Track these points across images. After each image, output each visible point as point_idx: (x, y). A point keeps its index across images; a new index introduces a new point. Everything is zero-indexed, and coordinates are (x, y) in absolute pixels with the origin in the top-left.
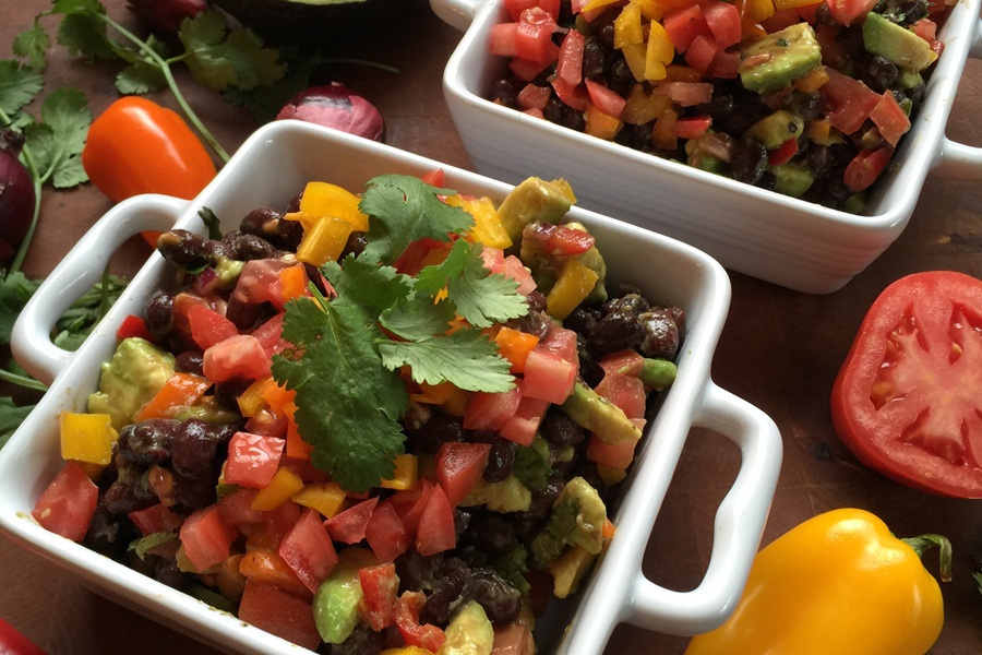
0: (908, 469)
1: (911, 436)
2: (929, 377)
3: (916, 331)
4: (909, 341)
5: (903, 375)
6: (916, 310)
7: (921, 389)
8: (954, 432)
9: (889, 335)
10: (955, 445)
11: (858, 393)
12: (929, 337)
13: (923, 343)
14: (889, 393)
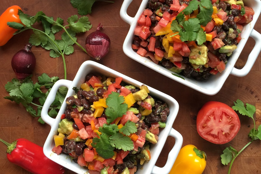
0: (207, 139)
1: (208, 133)
2: (214, 124)
3: (214, 116)
4: (212, 118)
5: (209, 124)
6: (215, 112)
7: (212, 126)
8: (216, 134)
9: (208, 117)
10: (216, 135)
11: (200, 126)
12: (216, 117)
13: (215, 118)
14: (206, 126)
